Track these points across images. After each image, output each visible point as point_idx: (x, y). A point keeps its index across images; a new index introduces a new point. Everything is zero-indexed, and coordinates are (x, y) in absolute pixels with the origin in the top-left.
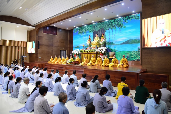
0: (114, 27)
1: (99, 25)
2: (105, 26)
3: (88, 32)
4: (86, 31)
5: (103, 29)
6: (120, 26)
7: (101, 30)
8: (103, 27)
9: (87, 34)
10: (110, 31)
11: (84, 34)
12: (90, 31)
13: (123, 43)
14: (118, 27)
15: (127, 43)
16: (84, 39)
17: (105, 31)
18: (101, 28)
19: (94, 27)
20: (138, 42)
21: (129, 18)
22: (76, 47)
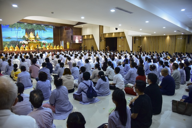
0: (40, 29)
1: (30, 26)
2: (34, 27)
3: (20, 29)
4: (17, 27)
5: (33, 29)
6: (44, 30)
7: (32, 30)
8: (33, 28)
9: (19, 29)
10: (38, 31)
11: (16, 29)
12: (23, 28)
13: (46, 39)
14: (43, 30)
15: (48, 39)
16: (17, 33)
17: (35, 31)
18: (32, 28)
19: (26, 26)
20: (52, 39)
21: (48, 27)
22: (6, 38)
